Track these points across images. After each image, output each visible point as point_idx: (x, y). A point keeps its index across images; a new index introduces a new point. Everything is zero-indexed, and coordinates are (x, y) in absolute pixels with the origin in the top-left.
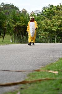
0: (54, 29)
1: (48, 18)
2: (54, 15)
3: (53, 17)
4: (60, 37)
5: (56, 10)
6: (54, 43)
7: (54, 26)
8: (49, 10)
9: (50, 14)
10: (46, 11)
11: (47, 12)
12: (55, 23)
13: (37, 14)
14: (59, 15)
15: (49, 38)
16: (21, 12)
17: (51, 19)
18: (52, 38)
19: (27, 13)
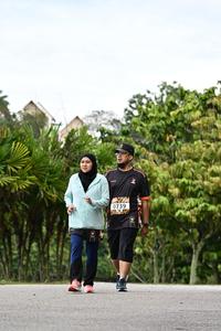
0: (187, 209)
1: (159, 152)
2: (189, 139)
3: (185, 148)
4: (216, 251)
5: (198, 113)
6: (187, 282)
7: (184, 194)
8: (163, 115)
9: (167, 132)
10: (145, 117)
11: (152, 124)
12: (194, 178)
13: (102, 131)
14: (212, 140)
15: (159, 257)
16: (19, 118)
17: (172, 161)
18: (177, 258)
19: (50, 121)
